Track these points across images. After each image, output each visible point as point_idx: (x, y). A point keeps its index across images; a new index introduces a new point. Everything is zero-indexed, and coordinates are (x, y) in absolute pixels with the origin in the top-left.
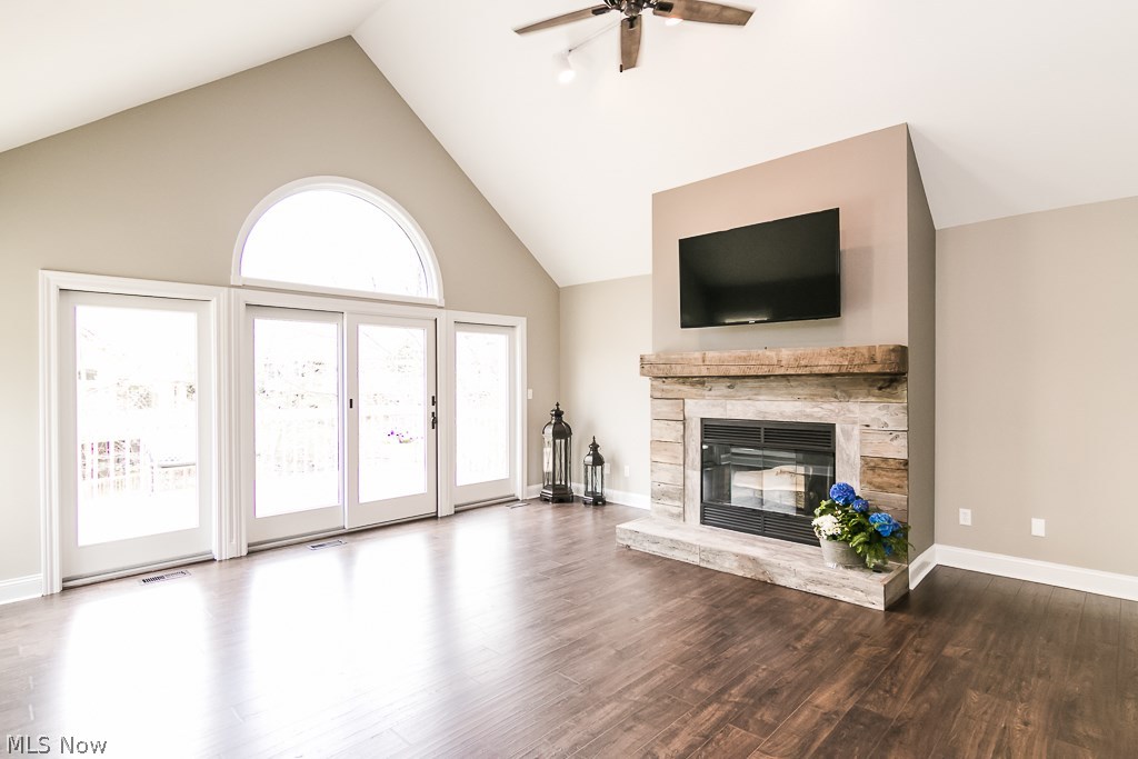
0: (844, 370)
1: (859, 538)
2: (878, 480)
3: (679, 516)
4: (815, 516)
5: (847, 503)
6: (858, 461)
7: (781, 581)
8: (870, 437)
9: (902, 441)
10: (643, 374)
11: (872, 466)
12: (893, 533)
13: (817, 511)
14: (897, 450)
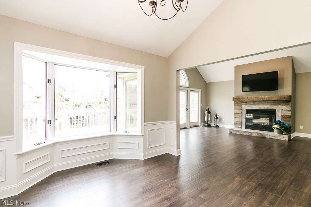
0: (279, 100)
1: (283, 128)
2: (285, 119)
3: (240, 127)
4: (273, 125)
5: (279, 123)
6: (281, 116)
7: (267, 137)
8: (283, 112)
9: (290, 113)
10: (233, 100)
11: (283, 117)
12: (289, 128)
13: (274, 125)
14: (289, 114)
